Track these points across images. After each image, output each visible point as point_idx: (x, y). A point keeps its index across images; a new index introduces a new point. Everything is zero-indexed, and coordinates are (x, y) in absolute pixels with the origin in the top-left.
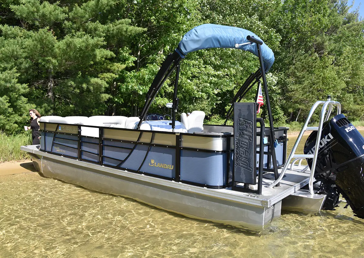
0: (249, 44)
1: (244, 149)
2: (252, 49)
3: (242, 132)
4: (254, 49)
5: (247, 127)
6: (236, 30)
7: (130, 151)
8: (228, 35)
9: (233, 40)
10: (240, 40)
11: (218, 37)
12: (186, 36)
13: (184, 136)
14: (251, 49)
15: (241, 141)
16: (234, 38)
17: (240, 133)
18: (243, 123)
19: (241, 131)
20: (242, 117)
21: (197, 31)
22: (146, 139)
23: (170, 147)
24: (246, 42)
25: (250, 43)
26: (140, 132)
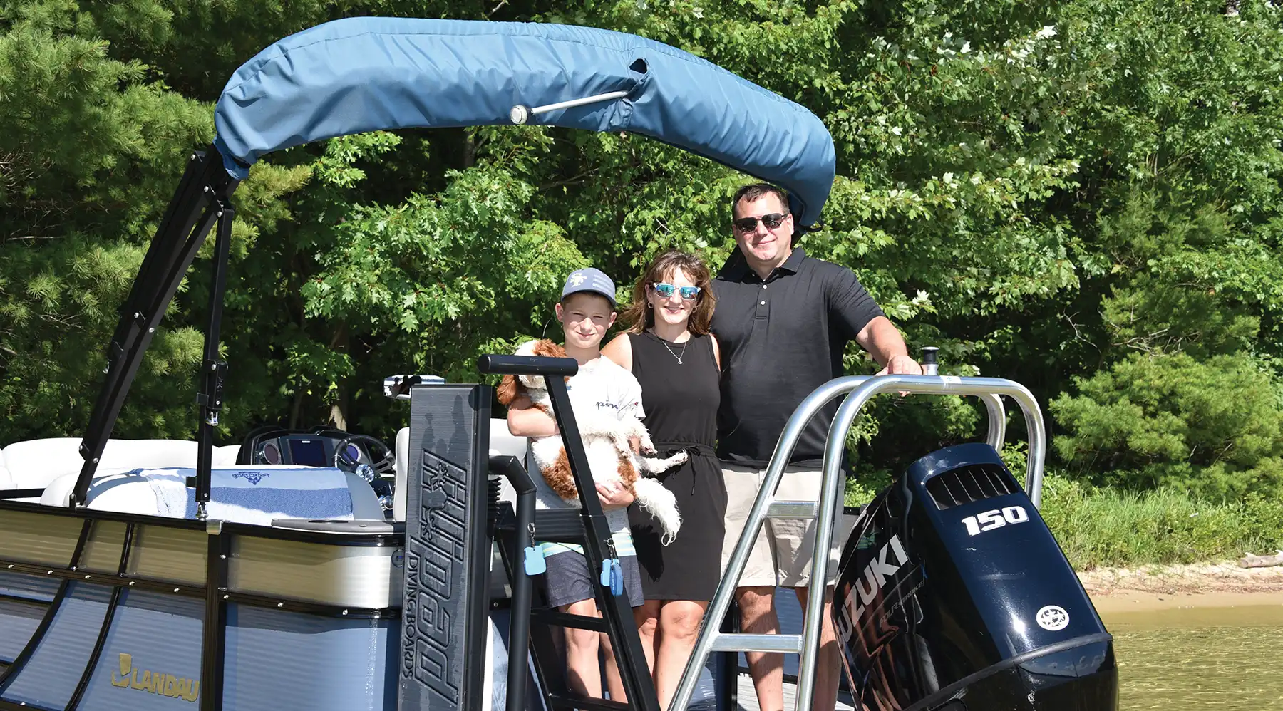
0: (621, 98)
1: (434, 597)
2: (642, 120)
3: (432, 518)
4: (651, 119)
5: (448, 495)
6: (532, 39)
7: (44, 611)
8: (473, 68)
9: (500, 88)
10: (548, 84)
11: (410, 80)
12: (243, 77)
13: (246, 541)
14: (632, 122)
15: (427, 560)
16: (509, 81)
17: (426, 521)
18: (436, 475)
19: (428, 512)
20: (434, 452)
21: (290, 54)
22: (105, 555)
23: (189, 590)
24: (592, 94)
25: (624, 93)
26: (82, 521)
